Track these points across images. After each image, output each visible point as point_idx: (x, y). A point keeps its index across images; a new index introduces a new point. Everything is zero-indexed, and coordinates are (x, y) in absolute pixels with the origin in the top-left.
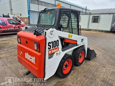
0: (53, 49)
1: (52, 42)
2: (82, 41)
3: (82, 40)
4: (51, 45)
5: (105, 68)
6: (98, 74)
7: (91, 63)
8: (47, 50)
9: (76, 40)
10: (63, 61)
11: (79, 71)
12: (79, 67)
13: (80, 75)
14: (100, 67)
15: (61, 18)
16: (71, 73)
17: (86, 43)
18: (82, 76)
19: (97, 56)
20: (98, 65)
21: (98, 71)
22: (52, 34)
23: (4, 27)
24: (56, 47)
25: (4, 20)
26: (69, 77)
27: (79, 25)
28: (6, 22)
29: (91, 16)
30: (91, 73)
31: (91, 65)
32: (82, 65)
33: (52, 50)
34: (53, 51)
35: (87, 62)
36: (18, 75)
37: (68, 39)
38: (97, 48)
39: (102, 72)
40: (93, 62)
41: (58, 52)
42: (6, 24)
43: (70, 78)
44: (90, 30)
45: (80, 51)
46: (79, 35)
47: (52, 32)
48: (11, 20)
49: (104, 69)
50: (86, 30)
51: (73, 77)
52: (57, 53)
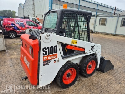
0: (50, 56)
1: (48, 48)
2: (92, 49)
3: (93, 47)
4: (47, 50)
5: (120, 85)
6: (108, 90)
7: (105, 76)
8: (42, 56)
9: (83, 47)
10: (64, 69)
11: (85, 83)
12: (87, 78)
13: (84, 89)
14: (114, 83)
15: (63, 22)
16: (75, 84)
17: (98, 51)
18: (87, 89)
19: (114, 68)
20: (112, 79)
21: (109, 87)
22: (48, 39)
23: (22, 28)
24: (54, 53)
25: (23, 22)
26: (71, 88)
27: (90, 29)
28: (24, 23)
29: (121, 18)
30: (100, 87)
31: (103, 79)
32: (91, 77)
33: (48, 56)
34: (49, 58)
35: (100, 73)
36: (20, 78)
37: (71, 45)
38: (119, 58)
39: (114, 89)
40: (106, 75)
41: (57, 59)
42: (24, 26)
43: (72, 90)
44: (118, 35)
45: (89, 59)
46: (89, 41)
47: (48, 36)
48: (30, 22)
49: (118, 86)
50: (113, 35)
51: (75, 89)
52: (55, 60)
